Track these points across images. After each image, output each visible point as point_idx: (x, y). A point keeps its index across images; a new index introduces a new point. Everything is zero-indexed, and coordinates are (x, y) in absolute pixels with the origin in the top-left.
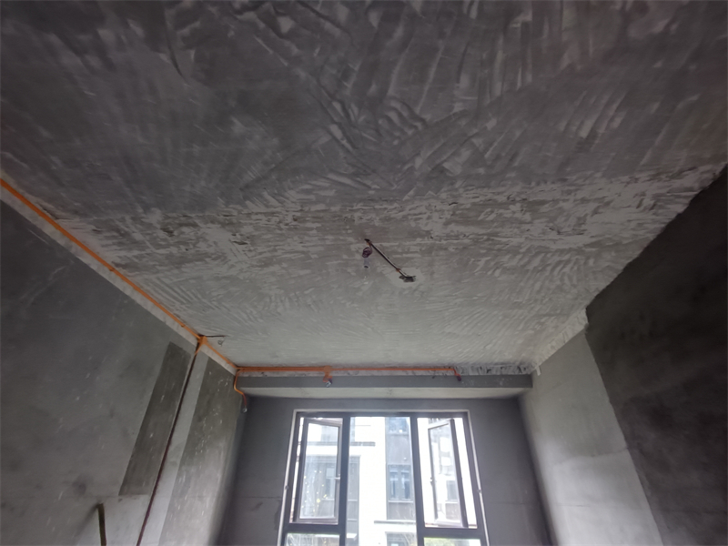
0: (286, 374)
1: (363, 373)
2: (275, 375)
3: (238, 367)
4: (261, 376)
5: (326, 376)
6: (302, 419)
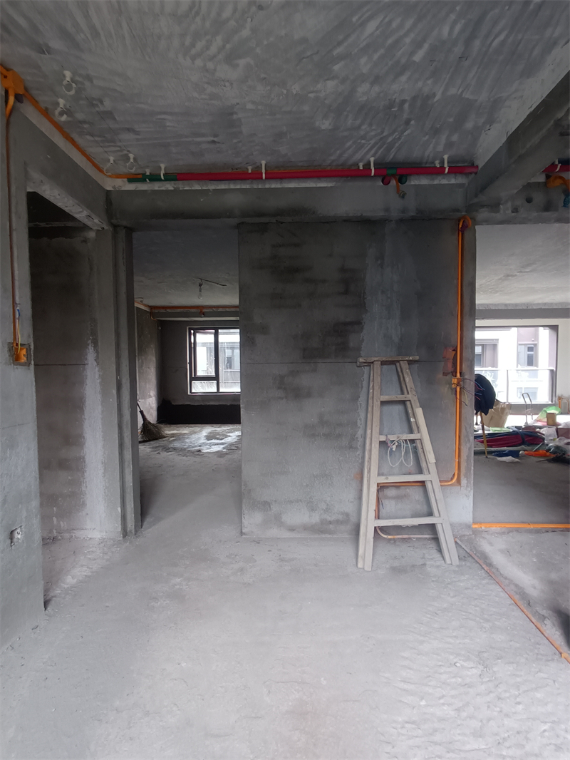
0: (179, 310)
1: (220, 310)
3: (151, 307)
4: (165, 311)
5: (201, 311)
6: (192, 331)
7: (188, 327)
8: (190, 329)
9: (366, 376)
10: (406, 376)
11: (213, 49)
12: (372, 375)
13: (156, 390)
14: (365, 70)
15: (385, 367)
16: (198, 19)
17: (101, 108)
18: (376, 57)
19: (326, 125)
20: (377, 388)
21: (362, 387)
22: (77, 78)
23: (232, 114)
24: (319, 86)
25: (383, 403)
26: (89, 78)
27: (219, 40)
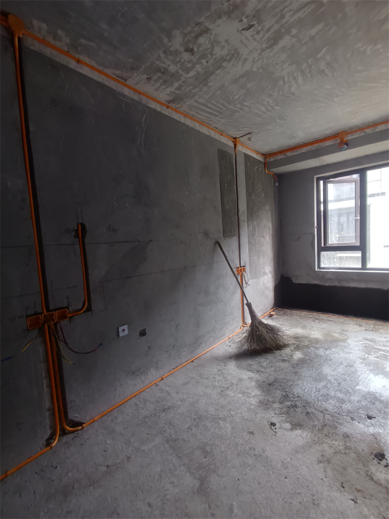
0: (304, 150)
2: (295, 154)
3: (265, 155)
4: (284, 157)
5: (342, 141)
6: (322, 182)
7: (315, 177)
8: (318, 179)
13: (272, 264)
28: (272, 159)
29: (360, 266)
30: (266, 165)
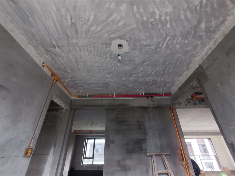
0: (84, 132)
4: (79, 132)
5: (91, 132)
6: (87, 139)
7: (85, 138)
9: (150, 161)
10: (166, 161)
11: (105, 72)
12: (153, 160)
13: (70, 163)
14: (140, 76)
15: (157, 157)
16: (102, 67)
17: (76, 82)
18: (143, 73)
19: (131, 86)
20: (155, 166)
21: (150, 166)
22: (72, 77)
23: (107, 84)
24: (130, 78)
25: (159, 174)
26: (75, 77)
27: (107, 71)
28: (76, 132)
29: (92, 164)
30: (74, 133)
